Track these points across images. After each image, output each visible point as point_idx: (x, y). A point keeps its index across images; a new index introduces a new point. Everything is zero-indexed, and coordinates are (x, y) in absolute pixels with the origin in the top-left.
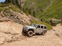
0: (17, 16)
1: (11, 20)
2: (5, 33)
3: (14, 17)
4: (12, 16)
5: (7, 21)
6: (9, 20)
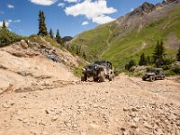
0: (54, 50)
1: (41, 55)
2: (19, 73)
6: (36, 55)
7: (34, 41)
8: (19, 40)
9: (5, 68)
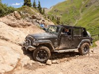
0: (43, 21)
1: (33, 25)
2: (20, 45)
3: (38, 21)
4: (34, 18)
5: (24, 26)
6: (29, 25)
7: (26, 12)
8: (12, 12)
9: (7, 40)
